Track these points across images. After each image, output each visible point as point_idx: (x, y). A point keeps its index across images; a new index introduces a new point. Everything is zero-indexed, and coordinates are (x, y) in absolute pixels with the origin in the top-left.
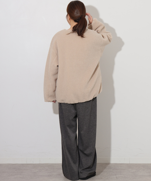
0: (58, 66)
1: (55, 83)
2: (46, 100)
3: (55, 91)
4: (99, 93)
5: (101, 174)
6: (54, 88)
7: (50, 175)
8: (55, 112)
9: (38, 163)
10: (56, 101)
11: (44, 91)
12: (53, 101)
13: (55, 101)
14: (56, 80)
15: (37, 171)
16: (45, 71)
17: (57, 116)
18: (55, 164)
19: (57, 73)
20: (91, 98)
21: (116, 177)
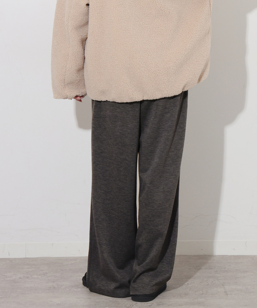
0: (88, 5)
1: (81, 49)
2: (59, 95)
3: (81, 69)
4: (199, 80)
5: (186, 284)
6: (80, 61)
7: (54, 288)
8: (81, 125)
9: (22, 256)
10: (82, 96)
11: (52, 71)
12: (77, 96)
13: (79, 98)
14: (84, 41)
15: (20, 278)
16: (55, 19)
17: (87, 135)
18: (67, 259)
19: (87, 23)
20: (178, 92)
21: (225, 292)
